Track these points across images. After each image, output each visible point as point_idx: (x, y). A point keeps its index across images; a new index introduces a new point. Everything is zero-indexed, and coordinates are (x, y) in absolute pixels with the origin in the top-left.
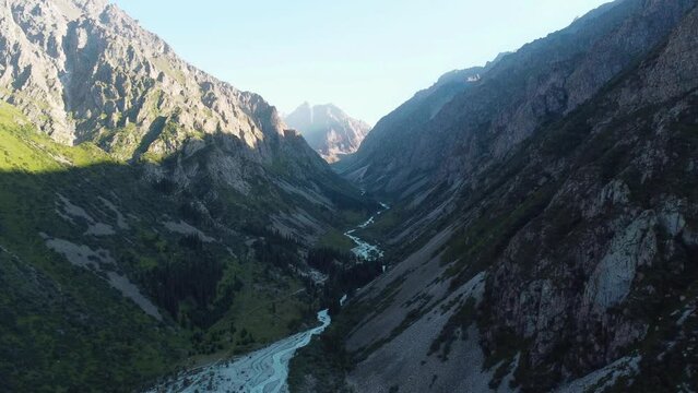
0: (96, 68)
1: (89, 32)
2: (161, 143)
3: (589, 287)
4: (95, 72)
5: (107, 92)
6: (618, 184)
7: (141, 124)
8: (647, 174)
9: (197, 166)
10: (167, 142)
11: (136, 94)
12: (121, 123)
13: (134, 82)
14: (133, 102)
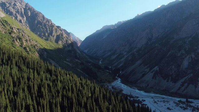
0: (36, 21)
1: (30, 11)
2: (61, 41)
3: (182, 66)
4: (36, 22)
5: (42, 28)
6: (183, 51)
7: (54, 36)
8: (187, 49)
9: (71, 47)
10: (62, 41)
11: (50, 29)
12: (49, 36)
13: (48, 26)
14: (50, 30)
